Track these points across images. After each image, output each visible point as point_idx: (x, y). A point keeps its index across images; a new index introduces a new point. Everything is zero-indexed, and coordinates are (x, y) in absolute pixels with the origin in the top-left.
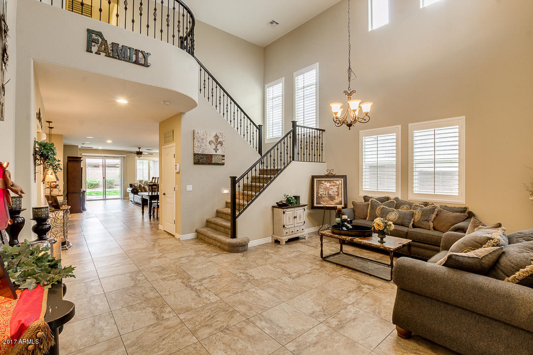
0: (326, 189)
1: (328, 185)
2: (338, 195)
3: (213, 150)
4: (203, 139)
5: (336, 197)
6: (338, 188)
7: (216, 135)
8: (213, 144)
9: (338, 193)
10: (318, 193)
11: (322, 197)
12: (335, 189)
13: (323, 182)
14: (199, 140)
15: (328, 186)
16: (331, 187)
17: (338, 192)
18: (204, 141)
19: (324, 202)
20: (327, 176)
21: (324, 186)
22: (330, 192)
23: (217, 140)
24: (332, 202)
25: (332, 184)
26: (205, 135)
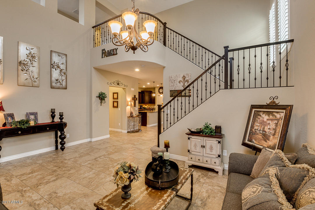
0: (263, 123)
1: (265, 117)
2: (274, 135)
3: (182, 87)
4: (175, 81)
5: (272, 137)
6: (276, 125)
7: (184, 76)
8: (181, 83)
9: (275, 132)
10: (252, 127)
11: (255, 133)
12: (272, 125)
13: (261, 114)
14: (173, 81)
15: (265, 120)
16: (268, 122)
17: (275, 130)
18: (176, 82)
19: (256, 140)
20: (268, 106)
21: (261, 119)
22: (266, 129)
23: (185, 79)
24: (264, 142)
25: (271, 117)
26: (176, 78)
